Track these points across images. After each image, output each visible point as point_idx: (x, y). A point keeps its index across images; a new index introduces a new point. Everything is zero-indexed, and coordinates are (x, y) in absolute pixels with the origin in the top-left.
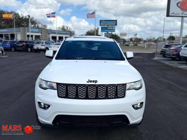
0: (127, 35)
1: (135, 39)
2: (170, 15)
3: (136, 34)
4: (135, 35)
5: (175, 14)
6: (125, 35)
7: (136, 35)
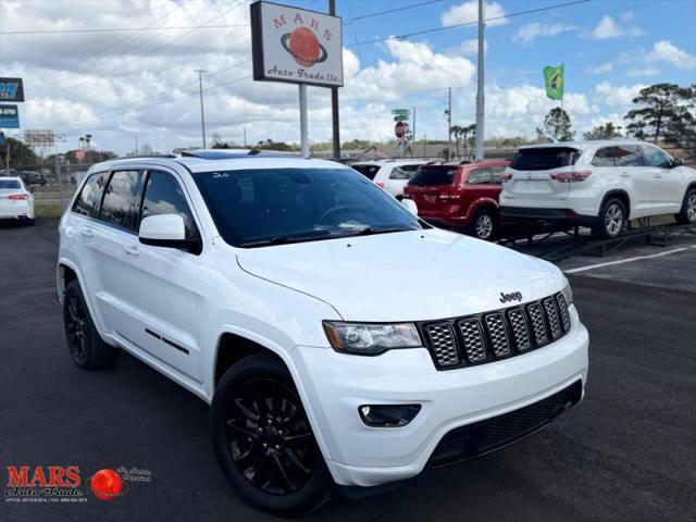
0: (55, 139)
1: (87, 154)
2: (267, 74)
3: (89, 136)
4: (82, 139)
5: (280, 73)
6: (48, 138)
7: (88, 141)
